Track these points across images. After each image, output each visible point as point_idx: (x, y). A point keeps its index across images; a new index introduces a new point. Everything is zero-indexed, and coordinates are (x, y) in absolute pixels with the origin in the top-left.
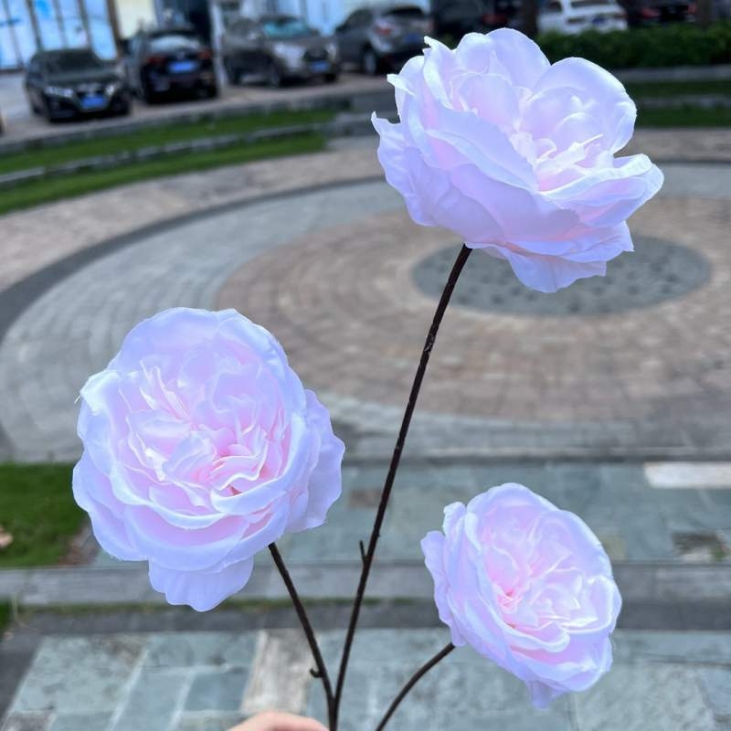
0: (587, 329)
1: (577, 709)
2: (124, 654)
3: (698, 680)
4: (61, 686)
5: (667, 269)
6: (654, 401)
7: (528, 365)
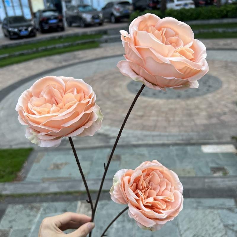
0: (183, 103)
1: (180, 224)
2: (35, 210)
3: (218, 214)
4: (14, 220)
5: (208, 84)
6: (204, 125)
7: (164, 115)
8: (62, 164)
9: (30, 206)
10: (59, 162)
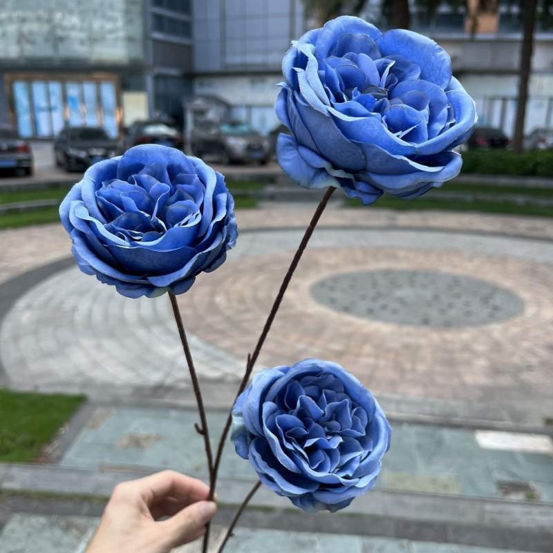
0: (435, 337)
2: (74, 532)
5: (491, 302)
6: (483, 388)
7: (392, 356)
8: (148, 438)
9: (63, 523)
10: (143, 433)
